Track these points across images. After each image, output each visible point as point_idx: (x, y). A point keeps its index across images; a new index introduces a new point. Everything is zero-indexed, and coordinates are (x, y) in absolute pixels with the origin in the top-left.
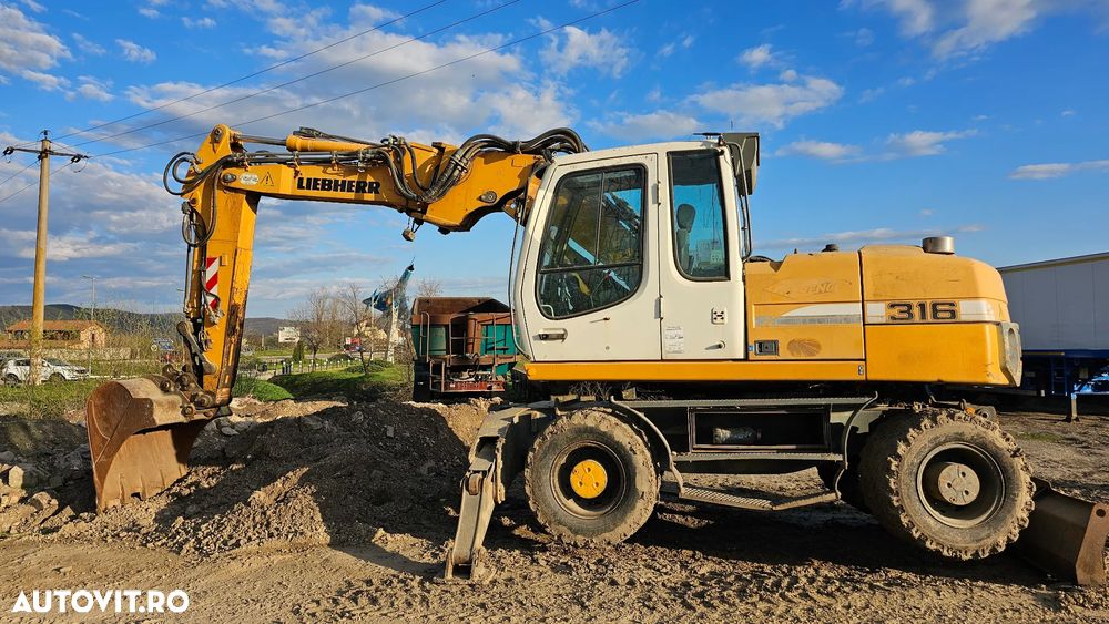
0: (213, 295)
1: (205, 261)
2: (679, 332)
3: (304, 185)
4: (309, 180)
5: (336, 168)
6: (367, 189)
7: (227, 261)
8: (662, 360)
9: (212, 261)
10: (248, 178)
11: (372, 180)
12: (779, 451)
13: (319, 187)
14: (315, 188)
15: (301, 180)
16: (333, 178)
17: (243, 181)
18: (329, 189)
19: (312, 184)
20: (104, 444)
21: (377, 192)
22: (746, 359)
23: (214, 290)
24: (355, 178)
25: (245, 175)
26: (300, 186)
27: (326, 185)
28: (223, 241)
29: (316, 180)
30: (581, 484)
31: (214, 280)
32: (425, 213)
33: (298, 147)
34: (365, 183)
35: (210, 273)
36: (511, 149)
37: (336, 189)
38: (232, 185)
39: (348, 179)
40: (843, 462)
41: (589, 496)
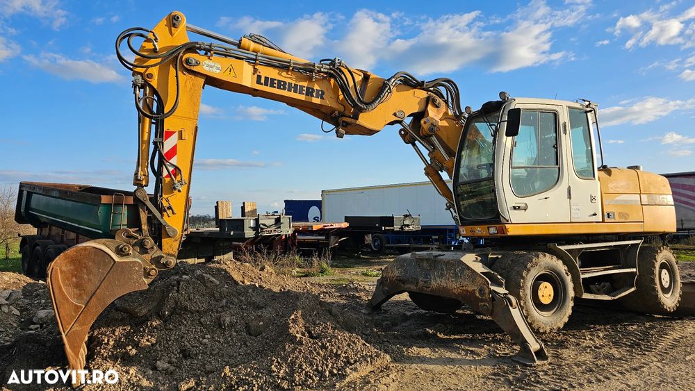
0: (173, 165)
1: (162, 134)
2: (578, 207)
3: (263, 81)
4: (266, 78)
5: (290, 73)
6: (314, 94)
7: (188, 136)
8: (571, 222)
9: (170, 134)
10: (212, 66)
11: (319, 89)
12: (605, 270)
13: (276, 85)
14: (272, 86)
15: (259, 77)
16: (288, 81)
17: (205, 67)
18: (284, 89)
19: (270, 82)
20: (76, 312)
21: (322, 98)
22: (603, 221)
23: (174, 161)
24: (305, 84)
25: (207, 62)
26: (259, 82)
27: (281, 85)
28: (182, 118)
29: (272, 80)
30: (543, 296)
31: (173, 151)
32: (357, 119)
33: (251, 49)
34: (313, 89)
35: (168, 145)
36: (419, 85)
37: (290, 90)
38: (195, 69)
39: (299, 84)
40: (636, 272)
41: (547, 303)
